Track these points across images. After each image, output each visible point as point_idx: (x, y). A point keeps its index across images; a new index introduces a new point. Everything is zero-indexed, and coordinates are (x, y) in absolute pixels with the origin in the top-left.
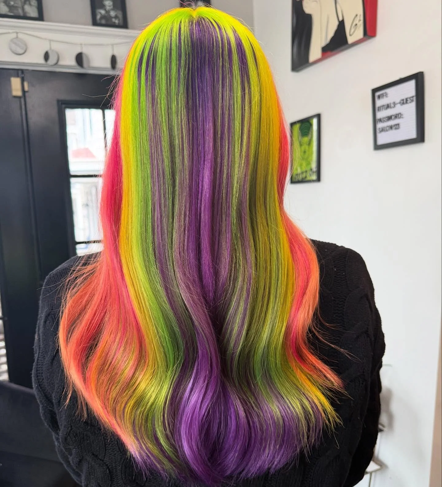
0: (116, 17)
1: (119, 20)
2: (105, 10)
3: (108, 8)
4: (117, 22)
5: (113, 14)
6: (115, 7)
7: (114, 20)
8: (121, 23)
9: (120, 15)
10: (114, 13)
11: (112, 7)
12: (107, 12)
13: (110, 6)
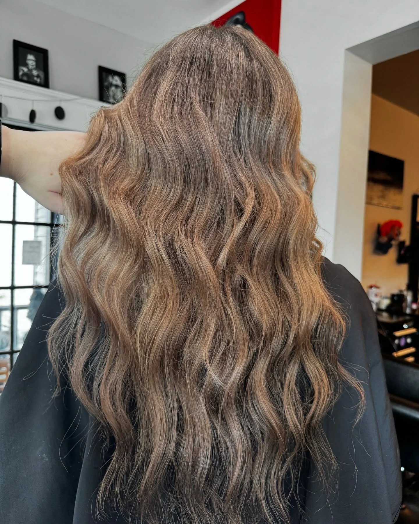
0: (38, 76)
1: (41, 79)
2: (28, 68)
3: (30, 67)
4: (39, 80)
5: (35, 73)
6: (37, 67)
7: (35, 79)
8: (43, 82)
9: (42, 75)
11: (35, 67)
12: (30, 70)
13: (33, 66)
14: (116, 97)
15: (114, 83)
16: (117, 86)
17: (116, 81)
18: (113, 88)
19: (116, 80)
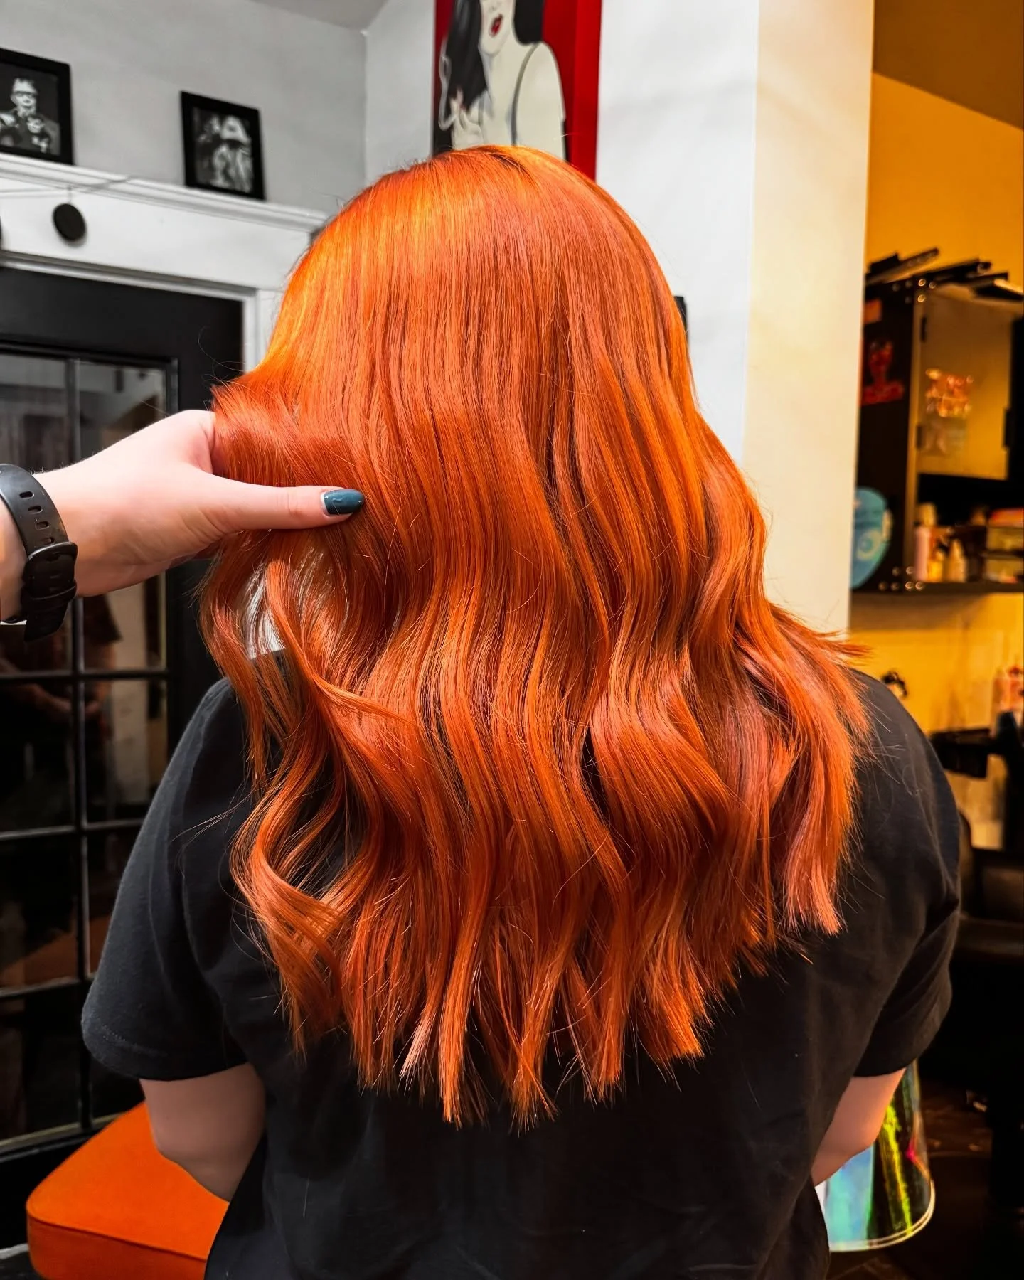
0: (42, 135)
1: (49, 143)
2: (15, 114)
3: (22, 111)
4: (44, 145)
5: (34, 126)
6: (41, 112)
7: (36, 140)
8: (56, 151)
9: (54, 131)
10: (37, 124)
11: (33, 110)
12: (21, 121)
13: (29, 108)
14: (232, 172)
15: (227, 134)
16: (234, 144)
17: (232, 129)
18: (224, 149)
19: (234, 129)
